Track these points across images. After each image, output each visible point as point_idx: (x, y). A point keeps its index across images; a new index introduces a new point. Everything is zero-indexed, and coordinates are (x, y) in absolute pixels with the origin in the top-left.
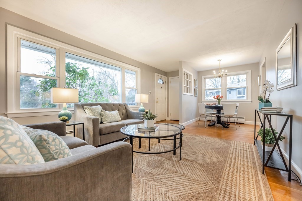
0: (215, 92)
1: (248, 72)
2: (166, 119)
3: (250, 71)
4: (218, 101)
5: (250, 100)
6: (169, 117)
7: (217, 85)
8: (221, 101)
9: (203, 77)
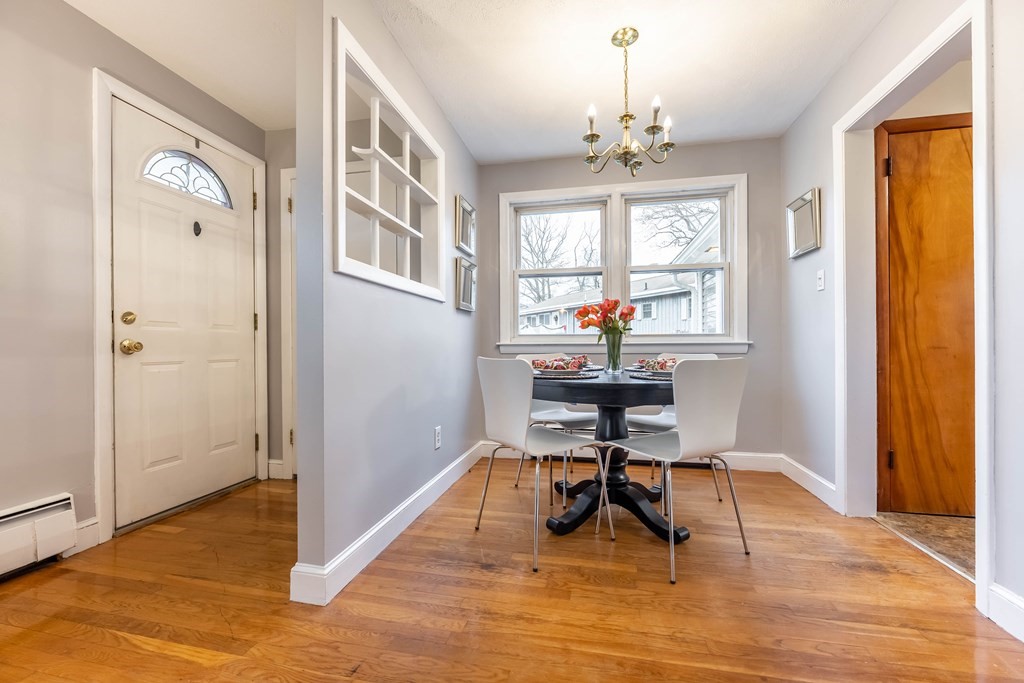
0: (537, 314)
1: (732, 188)
2: (262, 476)
3: (740, 181)
4: (604, 341)
5: (740, 337)
6: (280, 457)
7: (541, 294)
8: (625, 340)
9: (506, 200)
